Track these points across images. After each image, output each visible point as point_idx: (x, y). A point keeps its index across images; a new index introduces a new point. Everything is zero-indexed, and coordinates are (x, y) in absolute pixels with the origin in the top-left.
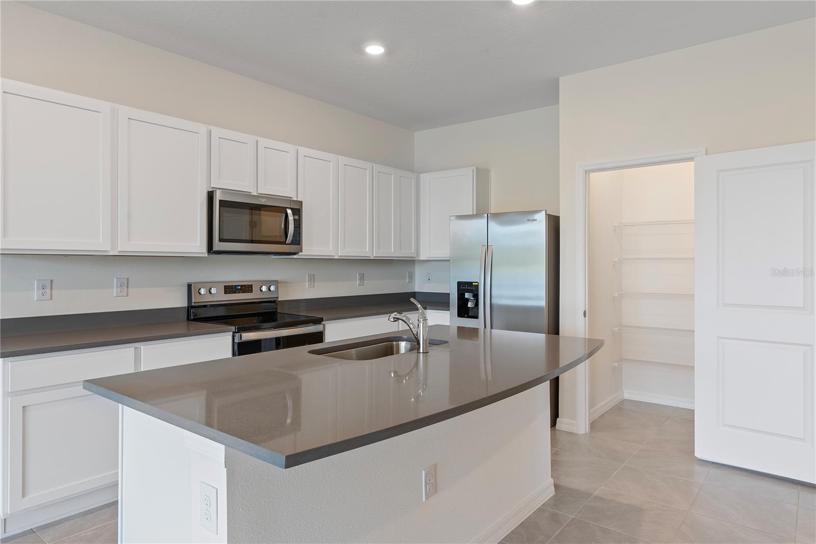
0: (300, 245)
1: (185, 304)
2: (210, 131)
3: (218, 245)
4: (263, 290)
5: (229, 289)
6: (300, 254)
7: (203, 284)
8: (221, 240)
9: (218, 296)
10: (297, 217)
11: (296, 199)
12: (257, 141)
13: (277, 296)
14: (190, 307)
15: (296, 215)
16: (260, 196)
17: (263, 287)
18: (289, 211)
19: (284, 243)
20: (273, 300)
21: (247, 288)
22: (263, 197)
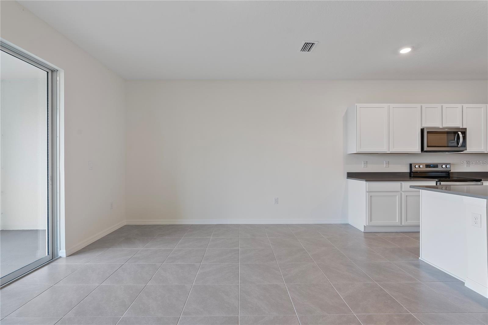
0: (465, 147)
1: (409, 171)
2: (422, 106)
3: (426, 148)
4: (443, 167)
5: (428, 166)
6: (465, 151)
7: (417, 164)
8: (428, 146)
9: (423, 168)
10: (463, 135)
11: (462, 127)
12: (442, 106)
13: (450, 170)
14: (411, 172)
15: (464, 134)
16: (444, 128)
17: (443, 166)
18: (460, 133)
19: (457, 147)
20: (448, 171)
21: (436, 166)
22: (446, 128)
